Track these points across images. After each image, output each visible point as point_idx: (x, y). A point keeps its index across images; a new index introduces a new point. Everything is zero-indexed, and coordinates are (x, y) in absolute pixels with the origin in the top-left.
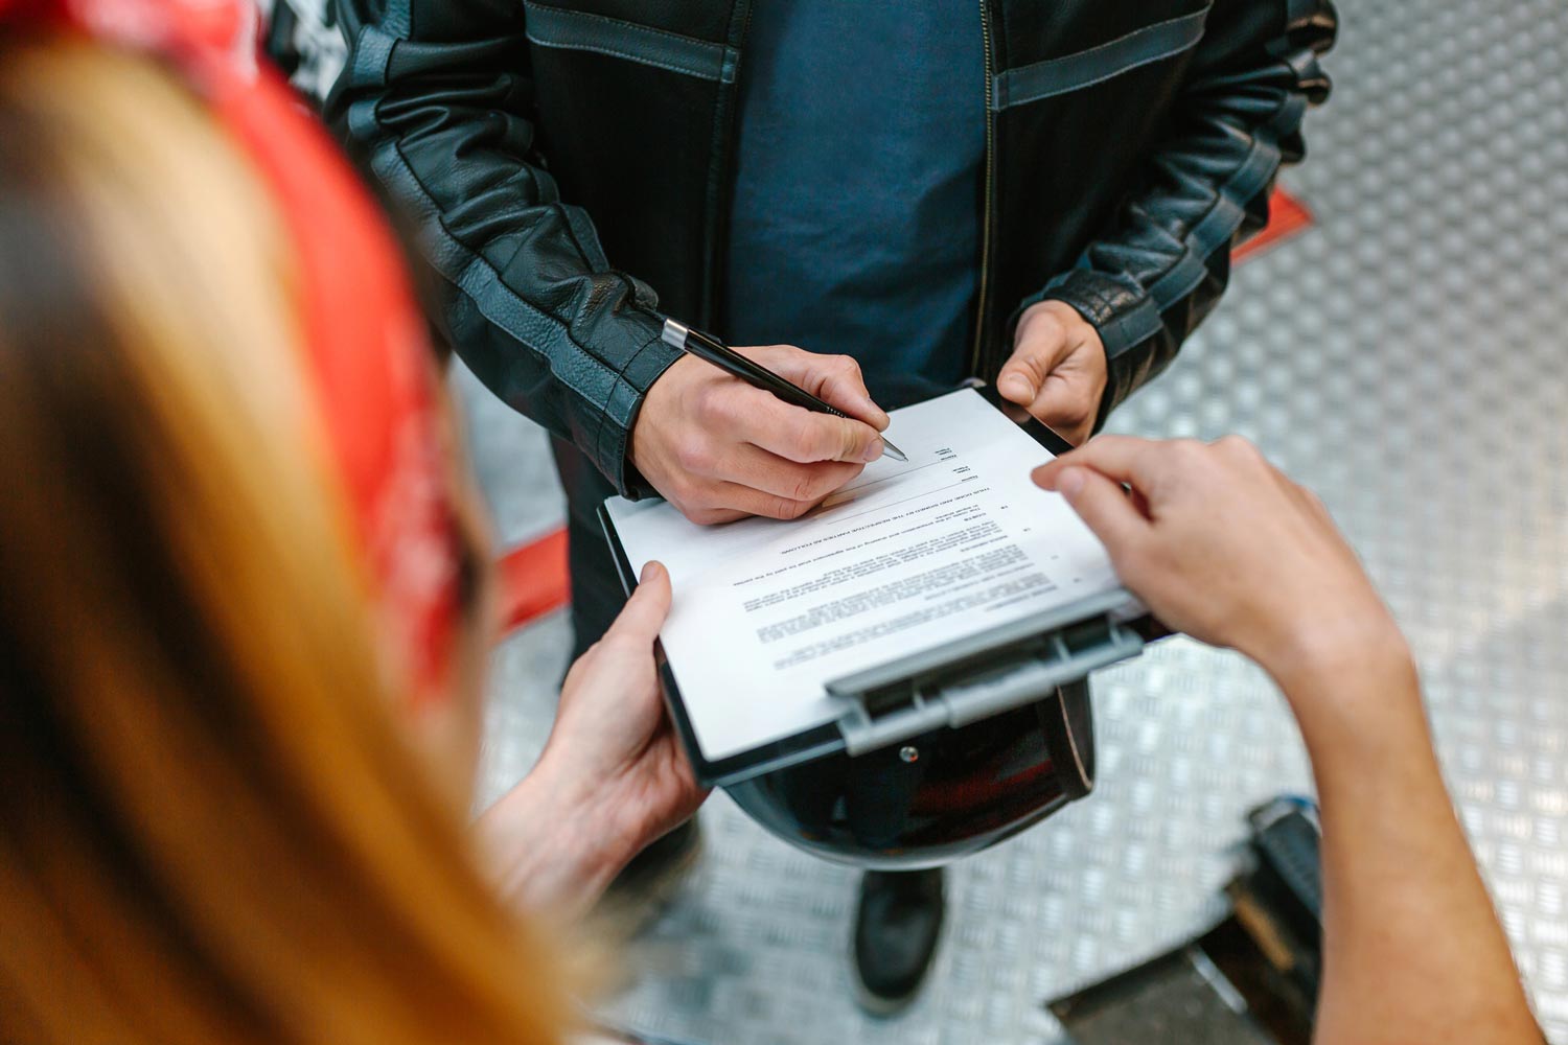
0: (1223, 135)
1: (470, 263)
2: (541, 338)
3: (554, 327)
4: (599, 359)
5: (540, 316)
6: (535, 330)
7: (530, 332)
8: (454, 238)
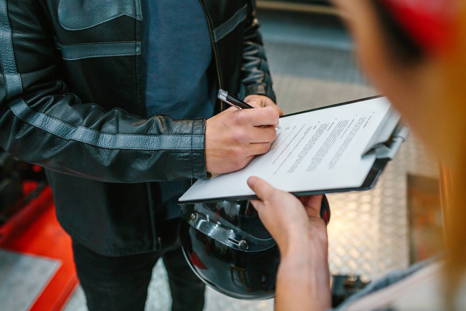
0: (249, 45)
1: (99, 137)
2: (147, 144)
3: (150, 138)
4: (180, 134)
5: (143, 137)
6: (143, 143)
7: (141, 144)
8: (91, 129)
